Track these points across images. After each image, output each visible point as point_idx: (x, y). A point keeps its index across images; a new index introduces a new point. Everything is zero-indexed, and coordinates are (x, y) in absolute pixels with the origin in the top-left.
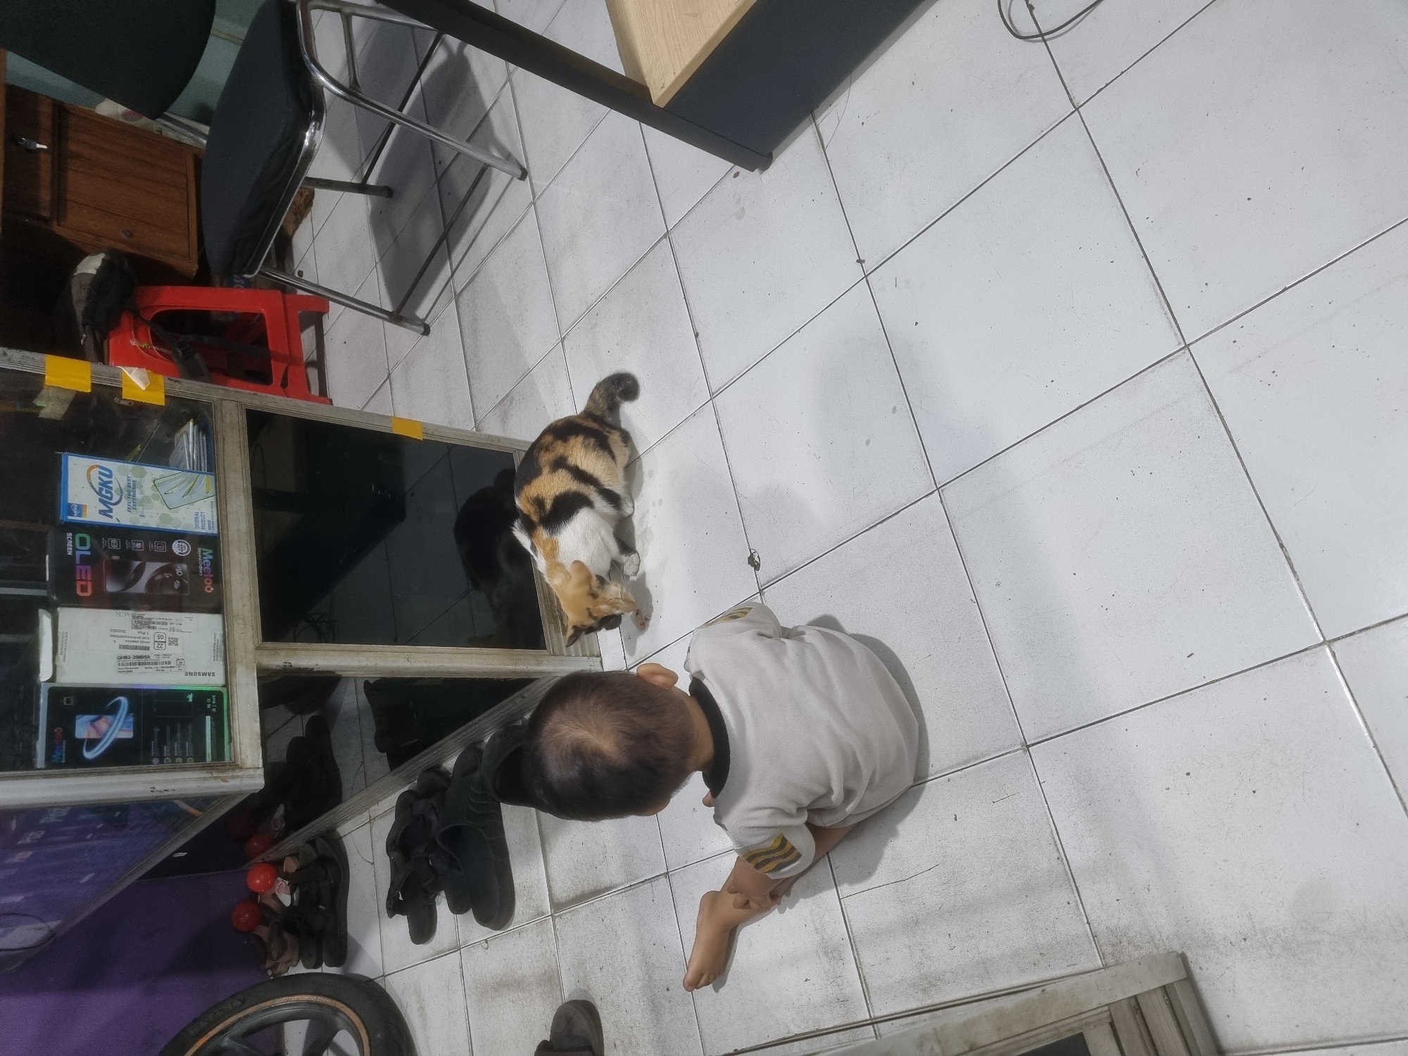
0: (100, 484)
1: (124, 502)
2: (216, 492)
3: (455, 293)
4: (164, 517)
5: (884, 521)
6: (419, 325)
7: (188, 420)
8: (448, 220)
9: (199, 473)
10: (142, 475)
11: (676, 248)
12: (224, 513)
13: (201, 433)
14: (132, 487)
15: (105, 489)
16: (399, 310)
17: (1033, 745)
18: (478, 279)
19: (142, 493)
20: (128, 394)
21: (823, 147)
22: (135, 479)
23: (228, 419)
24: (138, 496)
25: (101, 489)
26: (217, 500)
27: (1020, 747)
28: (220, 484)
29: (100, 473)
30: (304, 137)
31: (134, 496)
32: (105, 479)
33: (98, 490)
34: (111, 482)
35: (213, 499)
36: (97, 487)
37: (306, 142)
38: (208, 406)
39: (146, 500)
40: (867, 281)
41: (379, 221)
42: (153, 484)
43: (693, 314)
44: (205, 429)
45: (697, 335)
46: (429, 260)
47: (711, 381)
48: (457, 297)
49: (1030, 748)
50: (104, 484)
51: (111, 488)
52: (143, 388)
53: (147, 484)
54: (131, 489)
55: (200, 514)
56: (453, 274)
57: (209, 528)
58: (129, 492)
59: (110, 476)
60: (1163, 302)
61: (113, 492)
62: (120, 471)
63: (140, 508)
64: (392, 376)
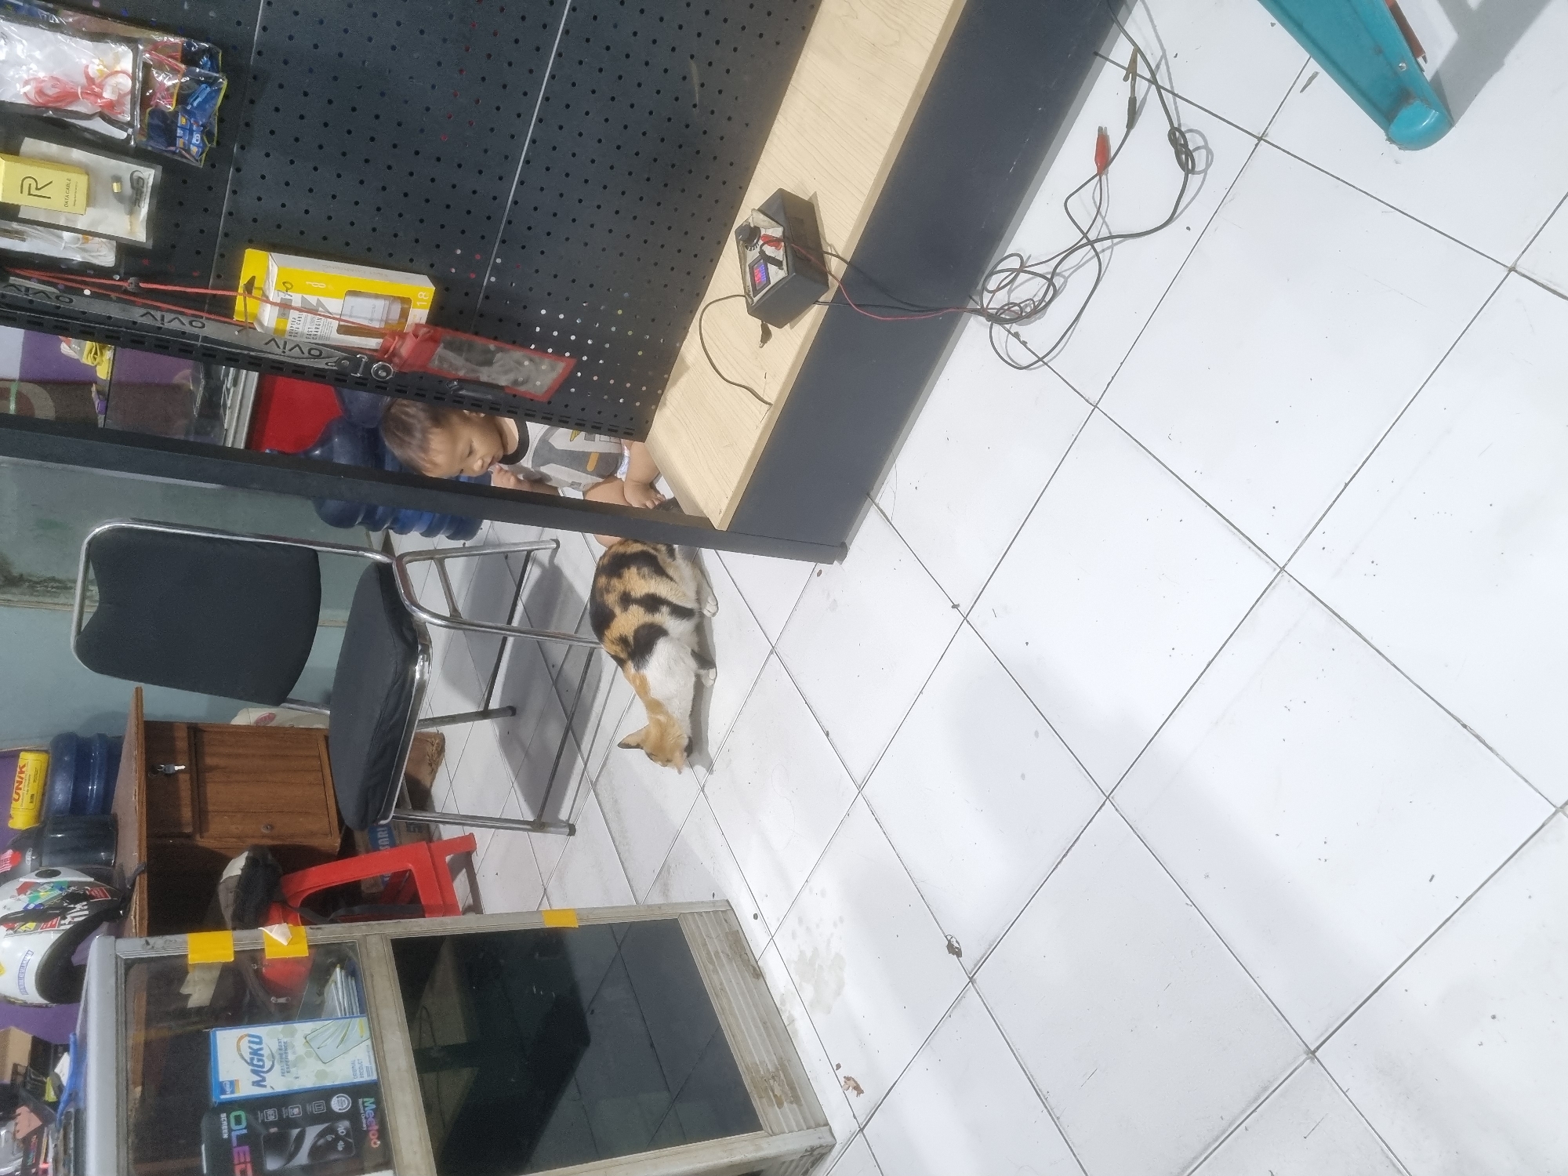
0: (251, 1053)
1: (277, 1067)
2: (371, 1035)
3: (591, 782)
4: (321, 1074)
5: (1067, 852)
6: (565, 827)
7: (335, 967)
8: (569, 709)
9: (351, 1017)
10: (292, 1034)
11: (785, 659)
12: (381, 1054)
13: (349, 977)
14: (284, 1049)
15: (256, 1057)
16: (540, 816)
17: (1318, 1048)
18: (610, 761)
19: (294, 1053)
20: (270, 954)
21: (888, 521)
22: (285, 1040)
23: (374, 954)
24: (291, 1057)
25: (252, 1059)
26: (372, 1042)
27: (1304, 1057)
28: (373, 1024)
29: (250, 1042)
30: (415, 672)
31: (287, 1056)
32: (256, 1047)
33: (249, 1061)
34: (261, 1049)
35: (369, 1042)
36: (248, 1057)
37: (418, 676)
38: (352, 946)
39: (299, 1060)
40: (968, 622)
41: (509, 742)
42: (305, 1041)
43: (818, 715)
44: (352, 972)
45: (827, 734)
46: (559, 757)
47: (854, 775)
48: (594, 785)
49: (1317, 1054)
50: (255, 1053)
51: (262, 1055)
52: (285, 943)
53: (298, 1043)
54: (283, 1052)
55: (356, 1062)
56: (586, 765)
57: (369, 1076)
58: (281, 1055)
59: (260, 1043)
60: (1243, 538)
61: (264, 1058)
62: (270, 1035)
63: (293, 1070)
64: (548, 890)
